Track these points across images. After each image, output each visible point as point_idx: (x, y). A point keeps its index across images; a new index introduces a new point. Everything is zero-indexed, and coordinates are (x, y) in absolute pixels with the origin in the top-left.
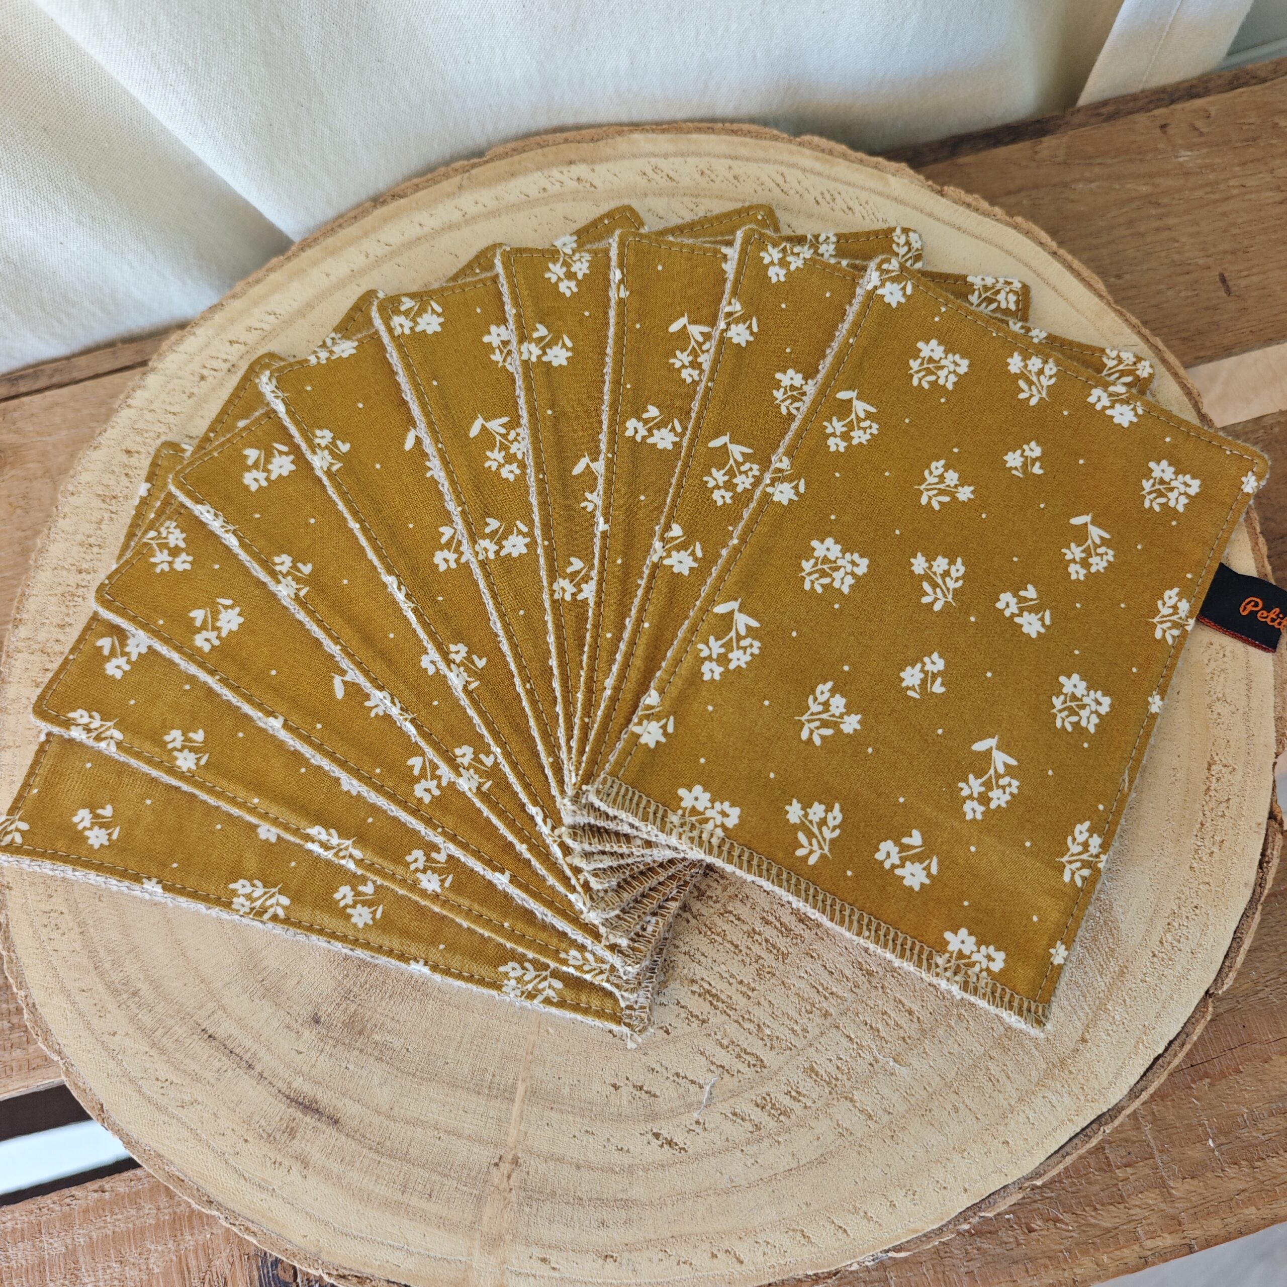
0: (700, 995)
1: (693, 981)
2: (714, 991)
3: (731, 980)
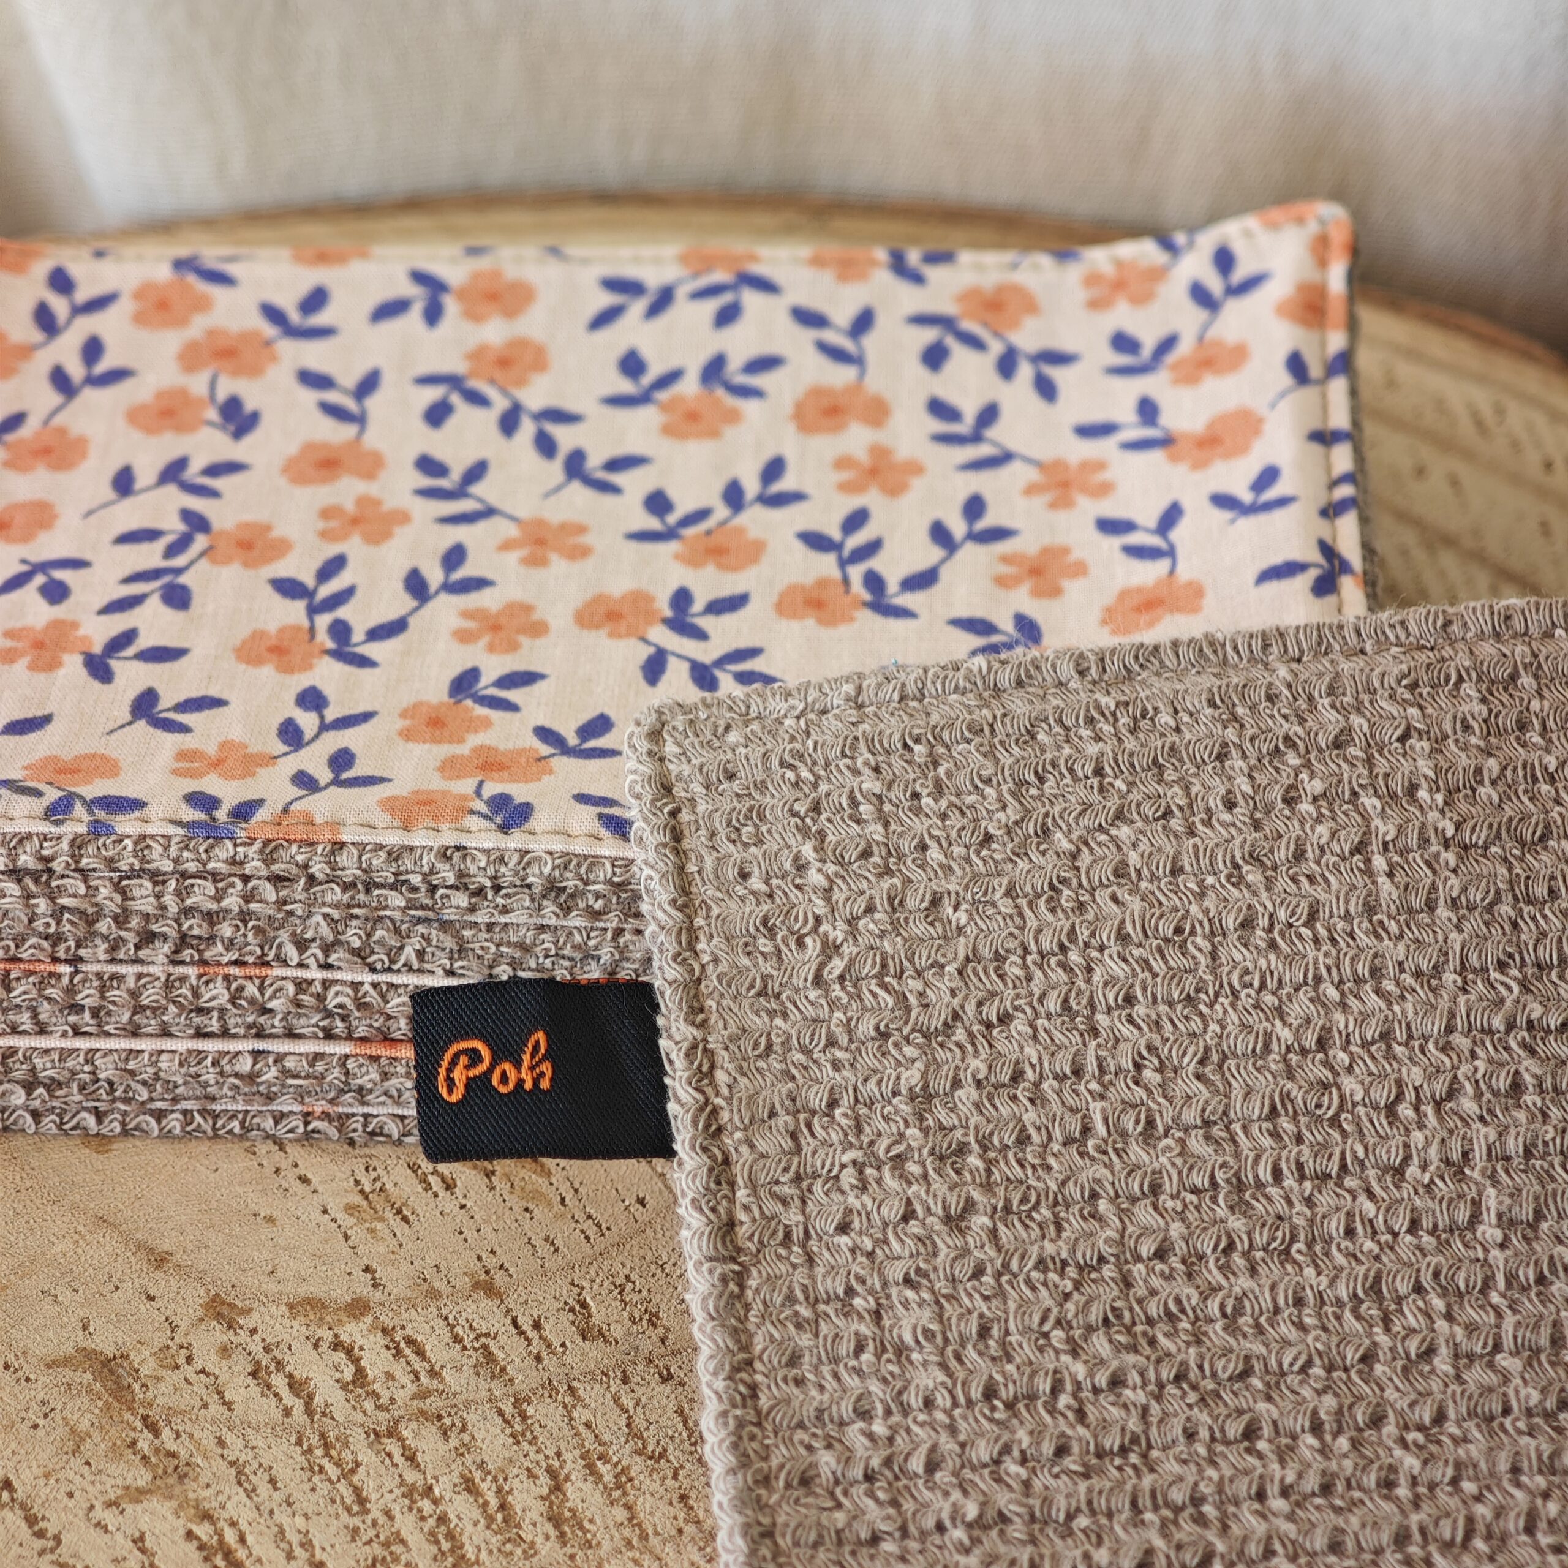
0: (201, 1547)
1: (206, 1516)
2: (241, 1554)
3: (298, 1551)
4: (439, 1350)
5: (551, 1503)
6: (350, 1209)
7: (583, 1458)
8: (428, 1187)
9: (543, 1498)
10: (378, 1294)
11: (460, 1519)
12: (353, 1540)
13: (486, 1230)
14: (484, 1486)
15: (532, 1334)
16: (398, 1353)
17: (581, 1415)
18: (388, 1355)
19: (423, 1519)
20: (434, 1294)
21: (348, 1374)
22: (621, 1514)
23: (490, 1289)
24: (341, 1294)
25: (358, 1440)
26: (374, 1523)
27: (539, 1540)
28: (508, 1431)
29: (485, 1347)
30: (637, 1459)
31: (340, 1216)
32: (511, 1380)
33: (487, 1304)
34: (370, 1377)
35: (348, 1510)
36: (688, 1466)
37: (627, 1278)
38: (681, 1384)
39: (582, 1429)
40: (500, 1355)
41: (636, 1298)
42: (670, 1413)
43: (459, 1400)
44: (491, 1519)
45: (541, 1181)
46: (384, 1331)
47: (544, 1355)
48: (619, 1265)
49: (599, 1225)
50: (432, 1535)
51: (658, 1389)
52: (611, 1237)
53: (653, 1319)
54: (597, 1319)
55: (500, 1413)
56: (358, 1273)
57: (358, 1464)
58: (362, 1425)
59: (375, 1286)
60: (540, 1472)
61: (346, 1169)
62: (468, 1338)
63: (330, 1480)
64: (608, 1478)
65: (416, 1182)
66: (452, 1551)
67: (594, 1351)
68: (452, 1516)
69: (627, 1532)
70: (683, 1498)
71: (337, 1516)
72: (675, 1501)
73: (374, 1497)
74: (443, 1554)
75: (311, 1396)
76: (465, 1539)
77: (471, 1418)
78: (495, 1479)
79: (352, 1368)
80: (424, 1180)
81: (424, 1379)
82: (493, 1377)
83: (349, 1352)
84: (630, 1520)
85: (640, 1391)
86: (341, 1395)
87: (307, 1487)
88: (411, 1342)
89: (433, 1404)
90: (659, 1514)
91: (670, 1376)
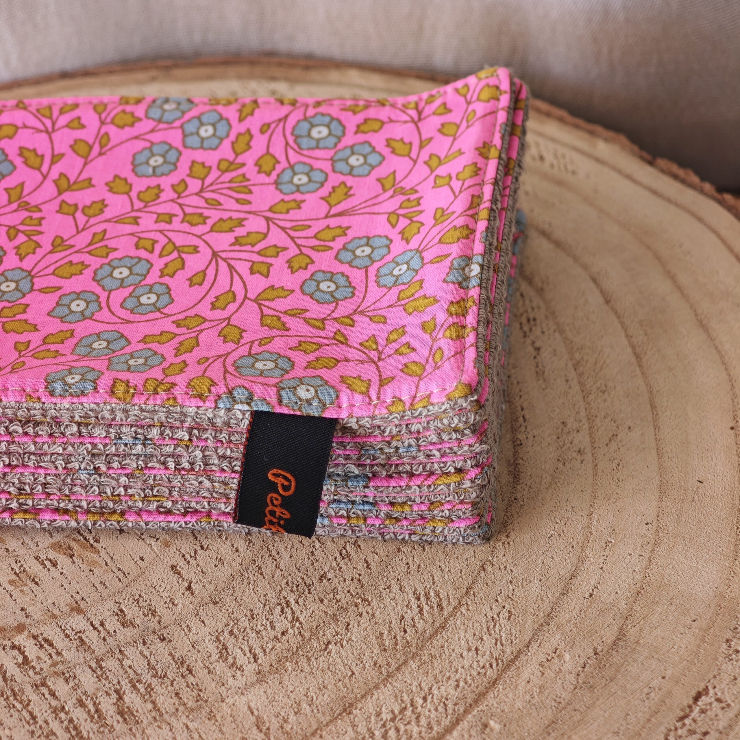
4: (59, 642)
5: (118, 706)
6: (11, 582)
7: (130, 682)
8: (45, 566)
9: (114, 704)
10: (29, 620)
11: (78, 719)
12: (32, 737)
13: (74, 583)
14: (87, 702)
15: (100, 628)
16: (41, 646)
17: (127, 663)
18: (37, 648)
19: (62, 722)
20: (54, 617)
21: (20, 659)
22: (150, 706)
23: (79, 610)
24: (12, 622)
25: (28, 690)
26: (41, 727)
27: (115, 724)
28: (95, 675)
29: (80, 638)
30: (154, 679)
31: (7, 586)
32: (94, 652)
33: (78, 618)
34: (30, 659)
35: (28, 723)
36: (177, 679)
37: (140, 595)
38: (170, 641)
39: (128, 669)
40: (87, 641)
41: (145, 604)
42: (166, 656)
43: (71, 665)
44: (92, 717)
45: (95, 556)
46: (34, 637)
47: (107, 637)
48: (135, 590)
49: (124, 573)
50: (67, 728)
51: (160, 645)
52: (130, 577)
53: (154, 613)
54: (129, 617)
55: (90, 667)
56: (19, 612)
57: (30, 701)
58: (29, 683)
59: (27, 617)
60: (112, 692)
61: (7, 564)
62: (72, 634)
63: (18, 710)
64: (142, 690)
65: (39, 565)
66: (77, 734)
67: (129, 632)
68: (75, 719)
69: (153, 714)
70: (177, 694)
71: (24, 727)
72: (173, 696)
73: (39, 715)
74: (73, 737)
75: (5, 673)
76: (82, 728)
77: (78, 672)
78: (92, 699)
79: (21, 657)
80: (43, 564)
81: (54, 657)
82: (85, 651)
83: (19, 649)
84: (154, 708)
85: (151, 647)
86: (18, 670)
87: (8, 715)
88: (46, 640)
89: (60, 667)
90: (167, 704)
91: (164, 639)
